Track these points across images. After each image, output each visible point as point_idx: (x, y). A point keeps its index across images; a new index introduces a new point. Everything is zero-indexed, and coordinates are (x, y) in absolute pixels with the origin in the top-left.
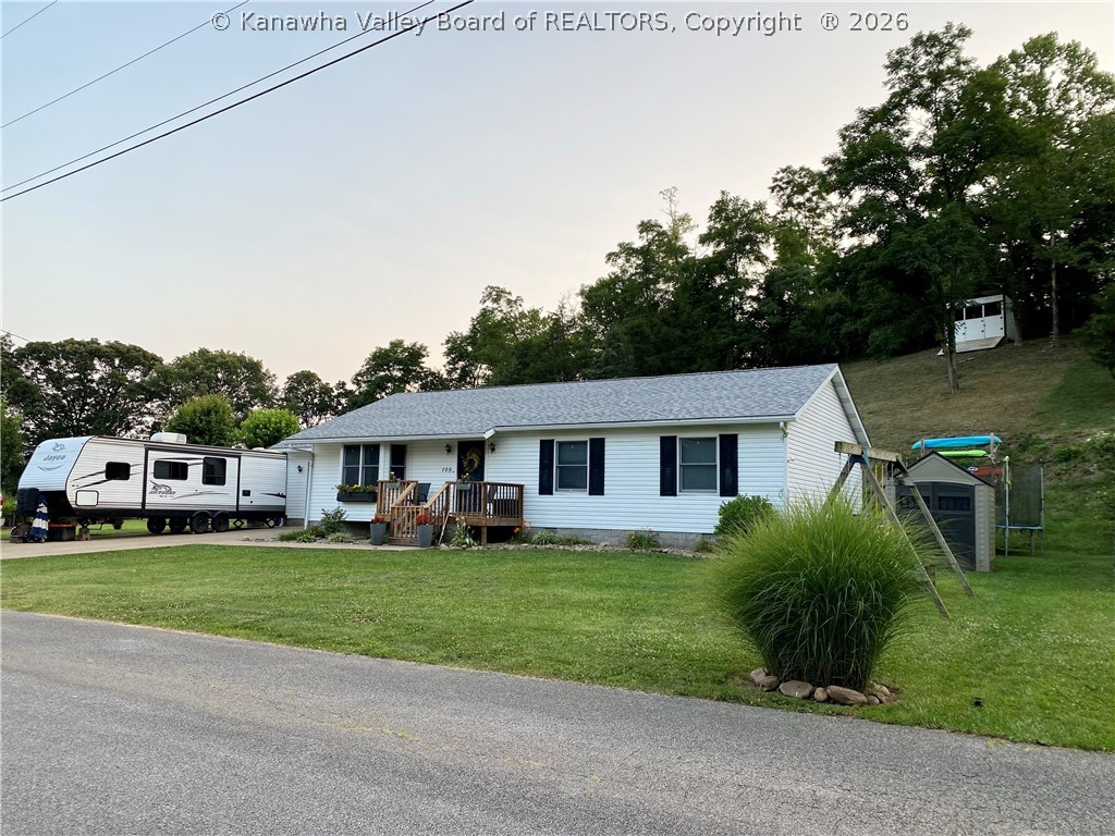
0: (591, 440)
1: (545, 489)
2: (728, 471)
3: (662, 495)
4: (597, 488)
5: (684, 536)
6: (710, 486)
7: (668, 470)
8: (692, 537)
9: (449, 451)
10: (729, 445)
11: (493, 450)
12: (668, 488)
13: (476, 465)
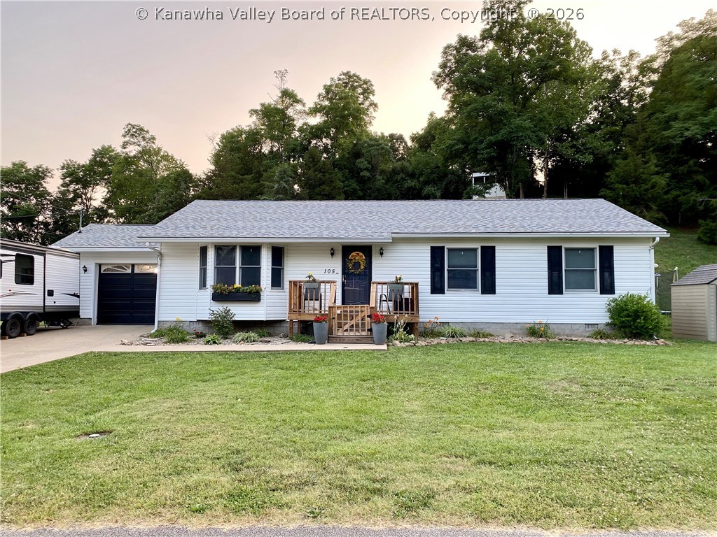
0: (482, 247)
1: (437, 288)
2: (607, 274)
3: (550, 293)
4: (489, 288)
5: (569, 327)
6: (591, 286)
7: (555, 274)
8: (575, 327)
9: (332, 254)
10: (607, 254)
11: (382, 254)
12: (555, 287)
13: (362, 267)
